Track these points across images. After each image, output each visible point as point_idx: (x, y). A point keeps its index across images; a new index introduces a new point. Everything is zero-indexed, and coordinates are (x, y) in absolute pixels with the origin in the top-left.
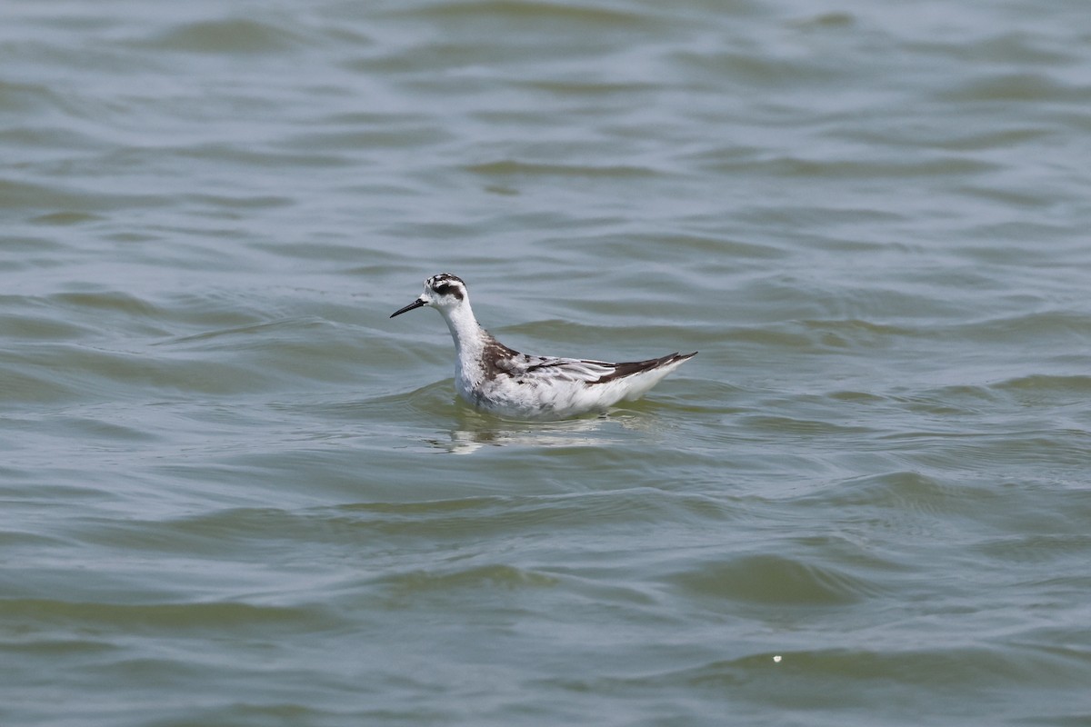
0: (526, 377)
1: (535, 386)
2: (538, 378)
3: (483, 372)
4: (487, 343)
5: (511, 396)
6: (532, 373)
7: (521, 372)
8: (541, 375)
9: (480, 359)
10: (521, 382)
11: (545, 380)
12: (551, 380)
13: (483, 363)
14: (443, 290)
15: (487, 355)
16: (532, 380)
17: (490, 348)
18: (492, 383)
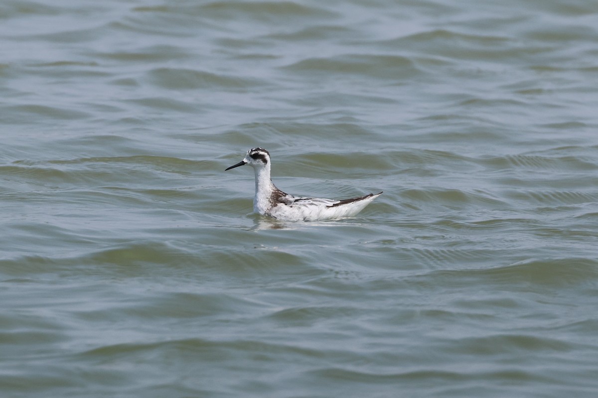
0: (294, 204)
1: (300, 208)
2: (300, 205)
3: (270, 204)
4: (274, 190)
5: (287, 214)
6: (297, 202)
7: (291, 202)
8: (301, 203)
9: (269, 198)
10: (291, 207)
11: (305, 205)
12: (307, 205)
13: (270, 200)
14: (256, 157)
15: (273, 196)
16: (297, 206)
17: (275, 192)
18: (276, 208)
